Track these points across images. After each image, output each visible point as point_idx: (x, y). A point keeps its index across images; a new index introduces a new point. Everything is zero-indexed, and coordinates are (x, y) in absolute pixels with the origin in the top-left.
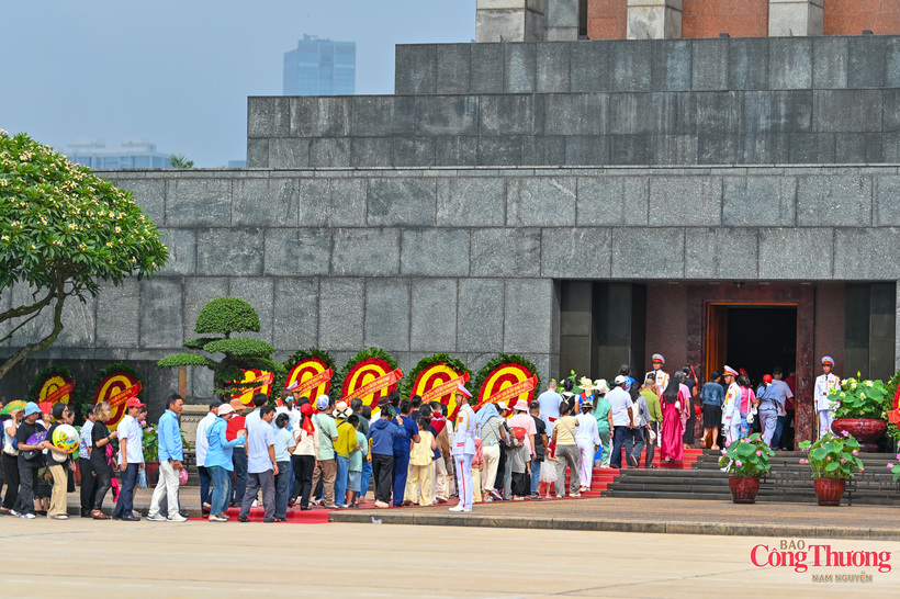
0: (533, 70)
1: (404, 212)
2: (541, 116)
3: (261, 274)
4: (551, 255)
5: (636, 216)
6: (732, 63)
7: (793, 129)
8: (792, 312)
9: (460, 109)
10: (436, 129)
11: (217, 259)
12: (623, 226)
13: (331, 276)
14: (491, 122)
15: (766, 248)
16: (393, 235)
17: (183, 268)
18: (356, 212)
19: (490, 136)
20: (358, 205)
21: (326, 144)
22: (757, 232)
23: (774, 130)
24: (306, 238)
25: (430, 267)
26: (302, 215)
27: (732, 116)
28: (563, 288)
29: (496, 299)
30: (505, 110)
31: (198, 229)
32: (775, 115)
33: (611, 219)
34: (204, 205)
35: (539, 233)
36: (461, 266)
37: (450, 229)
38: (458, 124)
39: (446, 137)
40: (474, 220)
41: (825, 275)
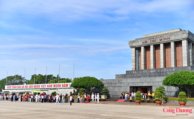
0: (135, 72)
1: (120, 82)
2: (133, 75)
3: (112, 86)
4: (129, 85)
5: (135, 82)
6: (147, 71)
7: (150, 75)
8: (147, 88)
9: (128, 75)
10: (127, 76)
11: (109, 85)
12: (134, 82)
13: (116, 86)
14: (130, 76)
15: (143, 84)
16: (120, 84)
17: (107, 86)
18: (117, 82)
19: (130, 77)
20: (117, 81)
21: (120, 78)
22: (143, 83)
23: (149, 76)
24: (114, 84)
25: (122, 86)
26: (114, 82)
27: (146, 75)
28: (131, 87)
29: (126, 88)
30: (131, 75)
31: (108, 83)
32: (149, 74)
33: (133, 82)
34: (108, 82)
35: (129, 83)
36: (124, 86)
37: (123, 83)
38: (128, 76)
39: (128, 77)
40: (125, 82)
41: (147, 86)
